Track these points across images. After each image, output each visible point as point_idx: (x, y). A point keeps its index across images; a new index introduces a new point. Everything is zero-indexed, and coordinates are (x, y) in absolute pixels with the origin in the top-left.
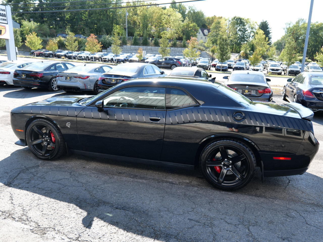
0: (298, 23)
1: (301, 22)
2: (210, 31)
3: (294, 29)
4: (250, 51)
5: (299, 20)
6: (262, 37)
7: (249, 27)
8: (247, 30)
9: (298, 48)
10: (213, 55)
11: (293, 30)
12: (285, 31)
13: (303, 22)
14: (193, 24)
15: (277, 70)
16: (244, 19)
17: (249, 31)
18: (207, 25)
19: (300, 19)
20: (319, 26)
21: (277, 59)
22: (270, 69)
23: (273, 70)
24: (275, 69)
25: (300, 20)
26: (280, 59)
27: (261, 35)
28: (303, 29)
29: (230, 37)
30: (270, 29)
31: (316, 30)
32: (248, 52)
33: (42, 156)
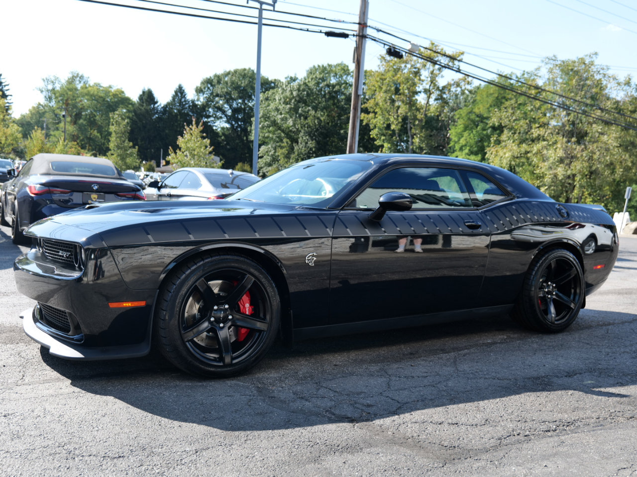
0: (71, 81)
1: (78, 82)
3: (67, 94)
5: (73, 77)
11: (66, 96)
13: (82, 82)
19: (76, 75)
20: (117, 95)
25: (76, 77)
28: (86, 97)
30: (5, 86)
31: (112, 102)
33: (225, 366)
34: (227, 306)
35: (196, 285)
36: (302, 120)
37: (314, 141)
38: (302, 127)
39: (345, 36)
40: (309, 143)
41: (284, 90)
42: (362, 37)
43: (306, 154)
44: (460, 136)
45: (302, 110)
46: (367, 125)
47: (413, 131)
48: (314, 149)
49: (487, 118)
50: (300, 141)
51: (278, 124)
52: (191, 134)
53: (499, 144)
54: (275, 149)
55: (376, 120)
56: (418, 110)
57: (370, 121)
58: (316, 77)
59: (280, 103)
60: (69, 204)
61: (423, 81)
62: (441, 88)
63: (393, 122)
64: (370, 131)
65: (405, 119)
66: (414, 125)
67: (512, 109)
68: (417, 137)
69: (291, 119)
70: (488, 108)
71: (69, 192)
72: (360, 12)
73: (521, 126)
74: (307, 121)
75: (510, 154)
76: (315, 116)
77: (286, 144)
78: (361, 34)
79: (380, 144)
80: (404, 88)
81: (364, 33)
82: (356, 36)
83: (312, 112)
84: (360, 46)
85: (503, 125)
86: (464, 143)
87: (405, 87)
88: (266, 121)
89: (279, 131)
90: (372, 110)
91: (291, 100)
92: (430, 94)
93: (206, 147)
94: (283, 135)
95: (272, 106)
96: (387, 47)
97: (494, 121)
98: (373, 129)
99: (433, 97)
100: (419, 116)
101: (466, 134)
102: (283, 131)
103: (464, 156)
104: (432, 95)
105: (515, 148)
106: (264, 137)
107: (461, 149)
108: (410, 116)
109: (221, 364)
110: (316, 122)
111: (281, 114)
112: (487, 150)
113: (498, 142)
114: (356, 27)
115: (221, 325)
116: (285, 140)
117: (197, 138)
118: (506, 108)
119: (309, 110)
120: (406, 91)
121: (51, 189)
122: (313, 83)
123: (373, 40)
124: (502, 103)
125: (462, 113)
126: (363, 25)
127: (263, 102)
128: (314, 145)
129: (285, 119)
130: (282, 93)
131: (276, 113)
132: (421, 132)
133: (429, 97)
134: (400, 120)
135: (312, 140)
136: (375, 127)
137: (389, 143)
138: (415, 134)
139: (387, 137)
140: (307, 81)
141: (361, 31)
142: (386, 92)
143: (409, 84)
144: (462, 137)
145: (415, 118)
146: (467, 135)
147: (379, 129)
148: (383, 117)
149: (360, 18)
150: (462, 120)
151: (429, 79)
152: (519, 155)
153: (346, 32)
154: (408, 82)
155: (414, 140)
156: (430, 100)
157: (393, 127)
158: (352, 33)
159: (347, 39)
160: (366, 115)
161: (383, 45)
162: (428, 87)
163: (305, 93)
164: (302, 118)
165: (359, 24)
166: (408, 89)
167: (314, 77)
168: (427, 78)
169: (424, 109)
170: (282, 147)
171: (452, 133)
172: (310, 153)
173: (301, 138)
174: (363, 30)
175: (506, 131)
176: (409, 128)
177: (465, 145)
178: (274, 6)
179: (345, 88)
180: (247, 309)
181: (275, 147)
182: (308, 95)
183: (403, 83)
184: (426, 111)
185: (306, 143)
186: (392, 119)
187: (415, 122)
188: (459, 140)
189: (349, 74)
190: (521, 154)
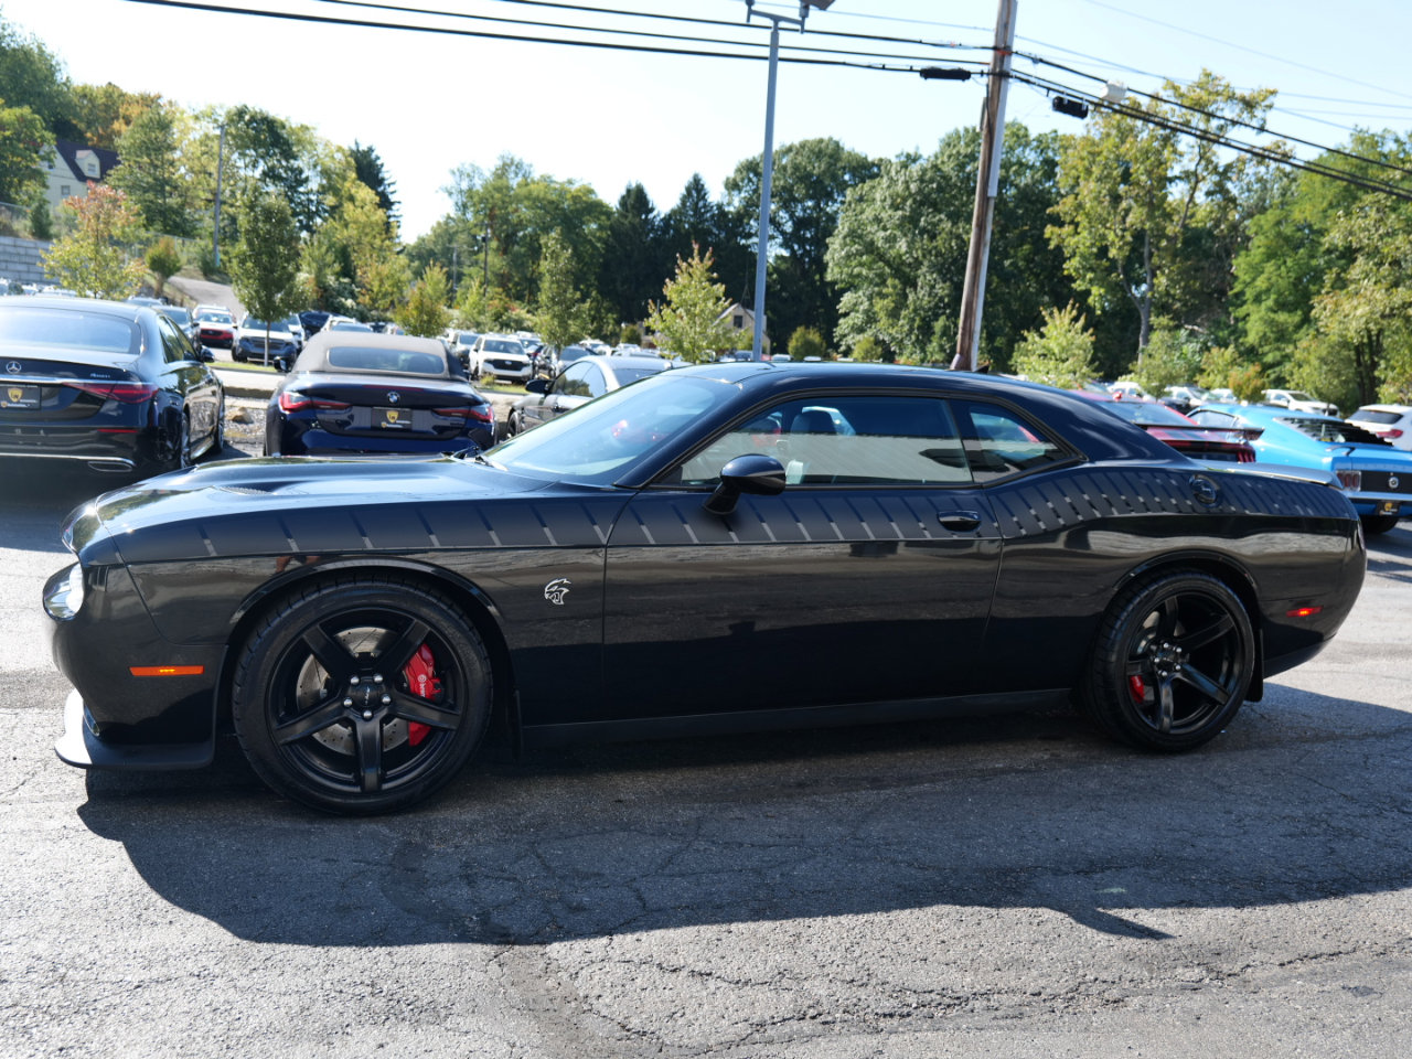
0: (502, 172)
1: (512, 175)
2: (119, 162)
3: (492, 197)
4: (338, 275)
5: (505, 165)
6: (374, 218)
7: (315, 166)
8: (304, 176)
9: (516, 279)
10: (162, 285)
11: (491, 201)
12: (457, 204)
13: (520, 175)
14: (17, 111)
15: (517, 366)
16: (287, 127)
17: (314, 185)
18: (82, 126)
19: (509, 162)
20: (580, 197)
21: (455, 321)
22: (488, 361)
23: (498, 364)
24: (507, 363)
25: (509, 166)
26: (466, 319)
27: (367, 208)
28: (526, 203)
29: (224, 203)
30: (389, 185)
31: (571, 211)
32: (331, 280)
33: (365, 793)
34: (378, 679)
35: (302, 640)
36: (925, 241)
37: (948, 284)
38: (924, 256)
39: (962, 75)
40: (937, 286)
41: (893, 182)
42: (1000, 75)
43: (930, 309)
44: (1257, 271)
45: (926, 221)
46: (1059, 248)
47: (1155, 260)
48: (946, 300)
49: (1322, 232)
50: (920, 284)
51: (878, 248)
52: (690, 275)
53: (1342, 288)
54: (870, 298)
55: (1076, 239)
56: (1168, 216)
57: (1064, 240)
58: (958, 153)
59: (884, 208)
60: (347, 428)
61: (1181, 155)
62: (1221, 170)
63: (1113, 243)
64: (1064, 261)
65: (1139, 236)
66: (1158, 249)
67: (1378, 211)
68: (1163, 273)
69: (904, 240)
70: (1325, 211)
71: (346, 408)
72: (998, 24)
73: (1398, 248)
74: (934, 244)
75: (1367, 308)
76: (951, 232)
77: (890, 290)
78: (998, 70)
79: (1083, 288)
80: (1139, 172)
81: (1005, 68)
82: (988, 74)
83: (947, 225)
84: (996, 94)
85: (1354, 245)
86: (1264, 286)
87: (1142, 168)
88: (855, 243)
89: (881, 264)
90: (1068, 219)
91: (904, 200)
92: (1197, 182)
93: (718, 299)
94: (887, 270)
95: (869, 213)
96: (1053, 95)
97: (1335, 237)
98: (1069, 258)
99: (1204, 187)
100: (1171, 230)
101: (1270, 267)
102: (888, 263)
103: (1263, 313)
104: (1200, 185)
105: (1380, 295)
106: (851, 275)
107: (1258, 299)
108: (1152, 229)
109: (358, 789)
110: (953, 244)
111: (885, 229)
112: (1315, 300)
113: (1341, 284)
114: (989, 56)
115: (367, 714)
116: (889, 282)
117: (701, 282)
118: (1362, 209)
119: (941, 220)
120: (1143, 178)
121: (315, 400)
122: (952, 165)
123: (1022, 80)
124: (1355, 198)
125: (1262, 222)
126: (1003, 50)
127: (853, 205)
128: (946, 292)
129: (891, 240)
130: (889, 187)
131: (876, 227)
132: (1173, 262)
133: (1194, 189)
134: (1129, 238)
135: (944, 282)
136: (1074, 255)
137: (1101, 286)
138: (1159, 268)
139: (1099, 274)
140: (939, 162)
141: (998, 64)
142: (1099, 180)
143: (1148, 162)
144: (1262, 272)
145: (1161, 235)
146: (1274, 268)
147: (1083, 256)
148: (1090, 232)
149: (997, 36)
150: (1262, 237)
151: (1196, 150)
152: (1388, 311)
153: (966, 67)
154: (1148, 158)
155: (1155, 281)
156: (1197, 194)
157: (1113, 253)
158: (978, 68)
159: (967, 81)
160: (1056, 230)
161: (1045, 91)
162: (1192, 167)
163: (935, 185)
164: (925, 236)
165: (995, 48)
166: (1149, 173)
167: (954, 152)
168: (1193, 147)
169: (1182, 215)
170: (883, 296)
171: (1239, 265)
172: (940, 308)
173: (922, 277)
174: (1002, 61)
175: (1361, 260)
176: (1146, 254)
177: (1268, 291)
178: (802, 23)
179: (1017, 173)
180: (422, 686)
181: (871, 295)
182: (940, 189)
183: (1137, 160)
184: (1186, 217)
185: (933, 287)
186: (1111, 236)
187: (1159, 242)
188: (1254, 280)
189: (1027, 145)
190: (1392, 309)
